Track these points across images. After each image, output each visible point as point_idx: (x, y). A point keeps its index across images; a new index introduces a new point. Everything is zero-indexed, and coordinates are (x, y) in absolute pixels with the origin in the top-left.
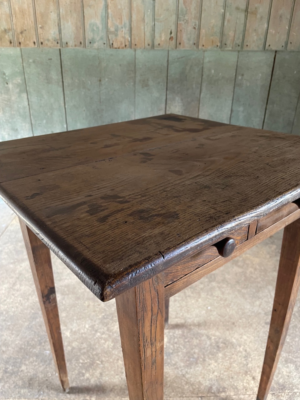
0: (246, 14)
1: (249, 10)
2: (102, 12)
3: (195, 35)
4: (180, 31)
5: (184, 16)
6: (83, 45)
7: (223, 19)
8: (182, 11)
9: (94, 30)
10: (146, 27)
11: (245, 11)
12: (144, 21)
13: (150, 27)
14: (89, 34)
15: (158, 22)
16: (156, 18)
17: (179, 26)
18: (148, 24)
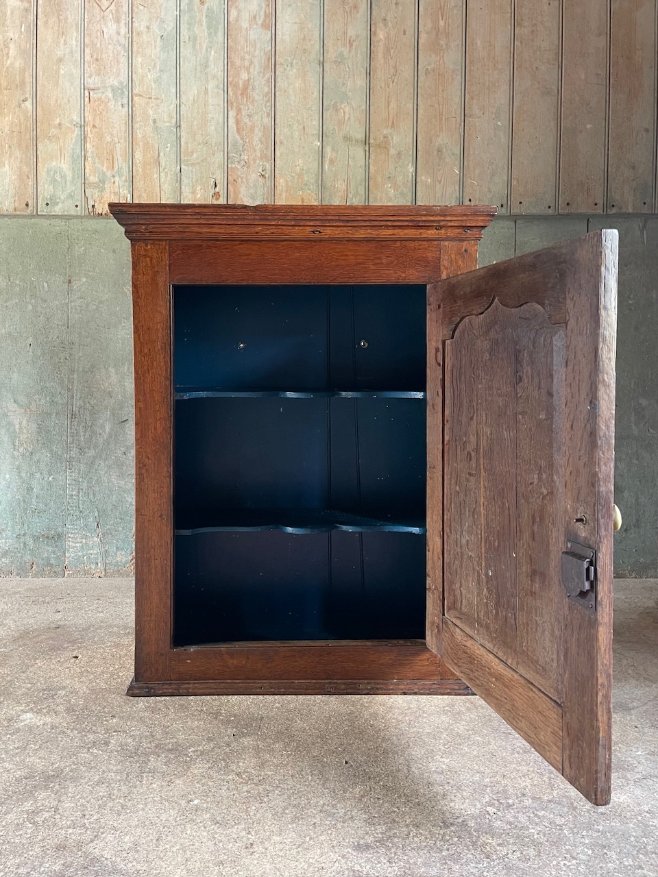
0: (367, 149)
1: (371, 141)
2: (73, 149)
3: (264, 189)
4: (232, 181)
5: (239, 154)
6: (30, 208)
7: (320, 158)
8: (235, 145)
9: (56, 180)
10: (162, 174)
11: (364, 142)
12: (158, 164)
13: (171, 175)
14: (44, 188)
15: (187, 165)
16: (182, 157)
17: (230, 173)
18: (166, 170)
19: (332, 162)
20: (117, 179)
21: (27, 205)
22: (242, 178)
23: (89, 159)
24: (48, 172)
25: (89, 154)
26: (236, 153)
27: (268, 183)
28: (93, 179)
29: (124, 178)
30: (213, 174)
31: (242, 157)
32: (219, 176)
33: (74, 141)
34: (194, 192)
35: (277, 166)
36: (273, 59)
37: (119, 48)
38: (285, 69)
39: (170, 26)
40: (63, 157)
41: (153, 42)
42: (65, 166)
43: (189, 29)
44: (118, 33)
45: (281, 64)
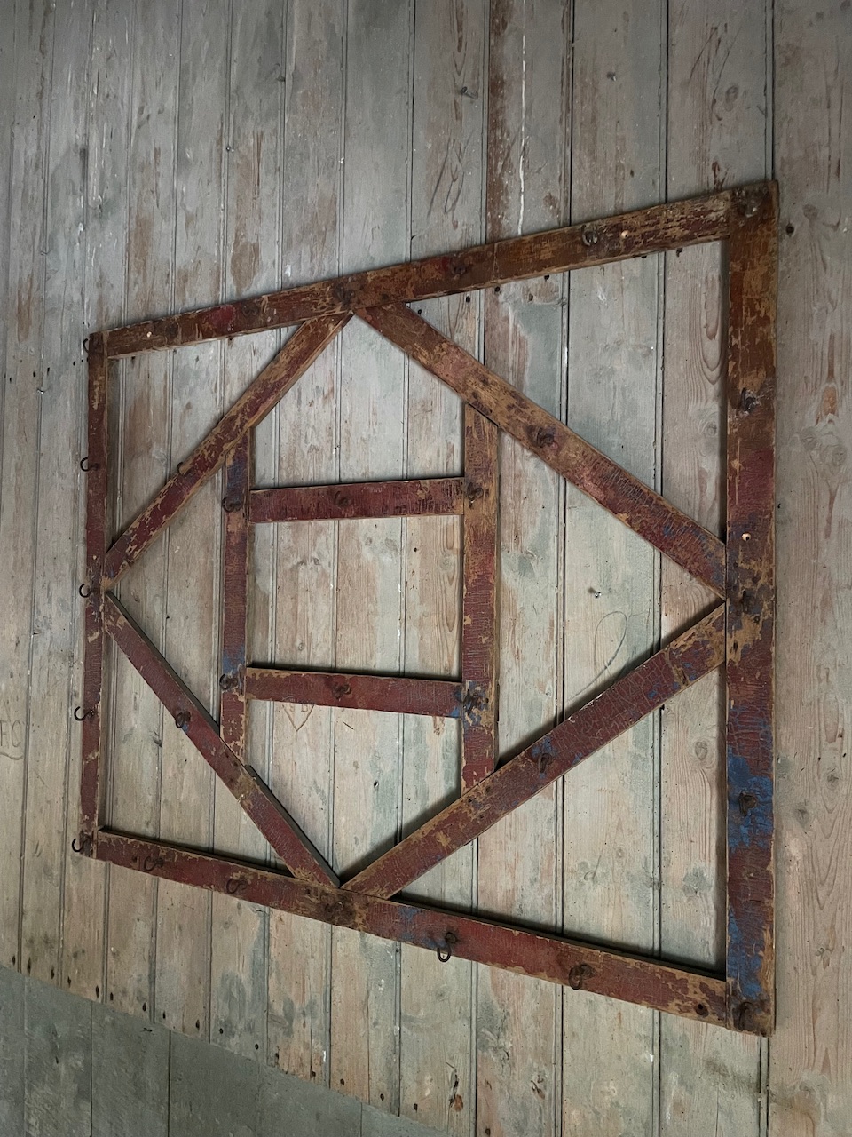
0: (763, 1103)
2: (254, 951)
3: (540, 1119)
4: (484, 1083)
5: (496, 1032)
6: (201, 1032)
7: (656, 1092)
8: (490, 1011)
9: (232, 996)
10: (372, 1032)
11: (754, 1086)
12: (365, 1011)
13: (385, 1038)
14: (218, 1003)
15: (410, 1027)
16: (403, 1011)
17: (479, 1066)
18: (377, 1027)
19: (679, 1107)
20: (308, 1020)
21: (198, 1026)
22: (501, 1083)
23: (274, 975)
24: (223, 979)
25: (273, 966)
26: (491, 1029)
27: (549, 1110)
28: (278, 1009)
29: (318, 1022)
30: (451, 1059)
31: (502, 1041)
32: (462, 1065)
33: (255, 938)
34: (420, 1083)
35: (566, 1082)
36: (560, 858)
37: (315, 795)
38: (581, 884)
39: (388, 767)
40: (241, 960)
41: (362, 793)
42: (245, 977)
43: (417, 776)
44: (315, 769)
45: (574, 872)
